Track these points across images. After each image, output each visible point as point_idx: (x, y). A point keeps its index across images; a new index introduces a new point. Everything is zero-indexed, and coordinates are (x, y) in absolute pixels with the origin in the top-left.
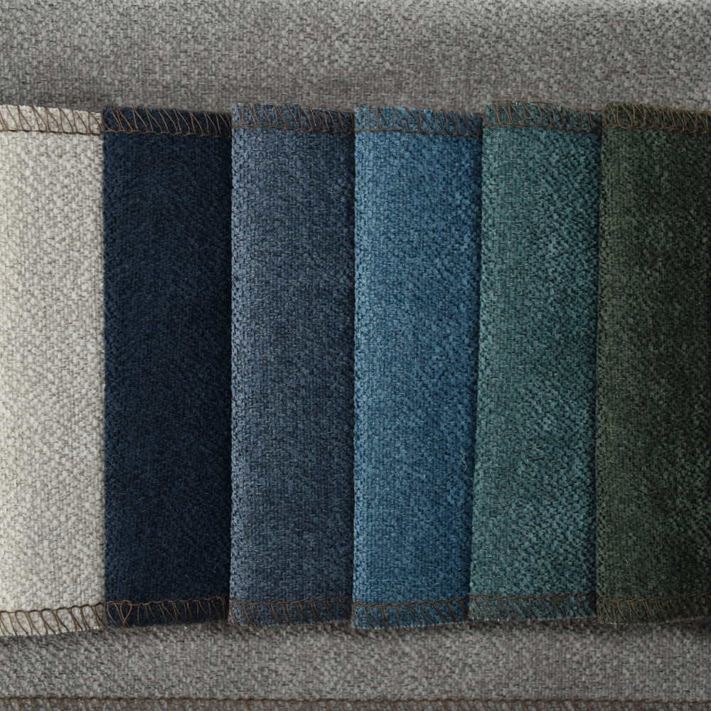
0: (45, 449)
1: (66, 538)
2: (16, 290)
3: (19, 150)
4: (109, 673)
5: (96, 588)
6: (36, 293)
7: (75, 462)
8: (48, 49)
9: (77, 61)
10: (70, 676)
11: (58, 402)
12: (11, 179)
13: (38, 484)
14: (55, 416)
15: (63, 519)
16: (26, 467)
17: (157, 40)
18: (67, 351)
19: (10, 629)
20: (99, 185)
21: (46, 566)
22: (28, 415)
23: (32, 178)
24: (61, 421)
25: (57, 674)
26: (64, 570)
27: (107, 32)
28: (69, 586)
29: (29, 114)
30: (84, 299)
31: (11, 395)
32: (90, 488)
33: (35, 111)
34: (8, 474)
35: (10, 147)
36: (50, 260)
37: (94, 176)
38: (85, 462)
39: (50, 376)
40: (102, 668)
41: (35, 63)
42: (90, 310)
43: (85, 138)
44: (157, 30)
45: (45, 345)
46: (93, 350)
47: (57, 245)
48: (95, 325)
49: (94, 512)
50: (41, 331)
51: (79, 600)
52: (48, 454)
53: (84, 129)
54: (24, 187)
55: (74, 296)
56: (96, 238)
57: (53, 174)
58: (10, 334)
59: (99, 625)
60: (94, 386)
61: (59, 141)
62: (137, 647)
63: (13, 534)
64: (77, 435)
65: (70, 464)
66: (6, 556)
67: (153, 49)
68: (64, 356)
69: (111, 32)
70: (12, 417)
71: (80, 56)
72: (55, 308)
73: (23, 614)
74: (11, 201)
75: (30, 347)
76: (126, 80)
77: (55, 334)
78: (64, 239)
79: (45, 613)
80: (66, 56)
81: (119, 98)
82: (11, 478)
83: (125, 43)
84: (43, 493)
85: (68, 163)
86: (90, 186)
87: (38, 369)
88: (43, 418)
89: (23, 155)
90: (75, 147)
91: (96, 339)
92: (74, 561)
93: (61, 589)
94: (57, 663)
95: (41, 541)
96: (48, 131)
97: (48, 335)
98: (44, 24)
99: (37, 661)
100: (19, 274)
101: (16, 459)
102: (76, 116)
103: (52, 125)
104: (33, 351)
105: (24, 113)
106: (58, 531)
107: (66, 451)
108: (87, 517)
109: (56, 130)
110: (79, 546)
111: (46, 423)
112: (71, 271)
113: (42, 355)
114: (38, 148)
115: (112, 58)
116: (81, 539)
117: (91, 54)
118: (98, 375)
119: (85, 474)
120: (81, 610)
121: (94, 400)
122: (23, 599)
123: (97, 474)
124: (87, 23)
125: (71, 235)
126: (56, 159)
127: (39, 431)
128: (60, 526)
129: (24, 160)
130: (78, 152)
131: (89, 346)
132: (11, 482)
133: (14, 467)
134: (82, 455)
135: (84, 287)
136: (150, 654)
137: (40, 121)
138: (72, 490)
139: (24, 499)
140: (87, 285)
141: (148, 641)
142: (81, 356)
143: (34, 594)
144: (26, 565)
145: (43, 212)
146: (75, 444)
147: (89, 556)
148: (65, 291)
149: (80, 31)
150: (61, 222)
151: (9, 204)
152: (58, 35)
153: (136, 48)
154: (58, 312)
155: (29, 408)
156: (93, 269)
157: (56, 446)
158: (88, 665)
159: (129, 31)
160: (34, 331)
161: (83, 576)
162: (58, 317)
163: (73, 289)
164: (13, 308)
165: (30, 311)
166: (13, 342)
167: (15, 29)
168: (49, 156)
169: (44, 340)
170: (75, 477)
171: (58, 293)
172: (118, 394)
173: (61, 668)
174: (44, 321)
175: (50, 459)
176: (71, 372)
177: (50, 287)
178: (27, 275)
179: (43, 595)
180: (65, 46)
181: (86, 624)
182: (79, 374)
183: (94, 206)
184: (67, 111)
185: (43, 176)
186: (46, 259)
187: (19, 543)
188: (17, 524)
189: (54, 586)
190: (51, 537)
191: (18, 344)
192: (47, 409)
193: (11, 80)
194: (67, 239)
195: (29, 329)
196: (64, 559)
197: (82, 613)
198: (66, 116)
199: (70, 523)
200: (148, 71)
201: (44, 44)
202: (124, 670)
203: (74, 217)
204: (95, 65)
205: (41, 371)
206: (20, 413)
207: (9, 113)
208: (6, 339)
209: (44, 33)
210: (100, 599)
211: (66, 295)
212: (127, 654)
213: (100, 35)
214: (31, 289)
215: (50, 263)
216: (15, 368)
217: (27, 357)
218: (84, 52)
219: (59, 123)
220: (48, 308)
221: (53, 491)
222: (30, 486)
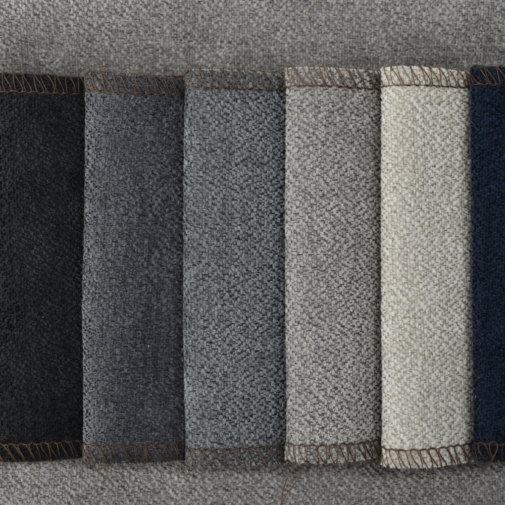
0: (431, 326)
1: (445, 394)
2: (410, 205)
3: (412, 99)
4: (458, 496)
5: (464, 432)
6: (424, 207)
7: (450, 336)
8: (416, 24)
9: (436, 33)
10: (430, 498)
11: (439, 290)
12: (407, 122)
13: (426, 353)
14: (438, 301)
15: (442, 379)
16: (418, 340)
17: (498, 16)
18: (444, 252)
19: (406, 463)
20: (464, 126)
21: (432, 415)
22: (419, 301)
23: (421, 120)
24: (441, 305)
25: (420, 496)
26: (444, 418)
27: (460, 11)
28: (446, 431)
29: (419, 72)
30: (454, 212)
31: (406, 285)
32: (460, 356)
33: (423, 70)
34: (404, 345)
35: (405, 97)
36: (433, 183)
37: (461, 119)
38: (456, 336)
39: (434, 271)
40: (453, 492)
41: (405, 35)
42: (459, 220)
43: (456, 90)
44: (498, 9)
45: (429, 247)
46: (461, 251)
47: (437, 172)
48: (462, 231)
49: (462, 374)
50: (427, 236)
51: (453, 441)
52: (433, 330)
53: (455, 84)
54: (415, 128)
55: (448, 210)
56: (462, 166)
57: (435, 117)
58: (406, 239)
59: (466, 460)
60: (461, 278)
61: (438, 92)
62: (479, 476)
63: (408, 391)
64: (452, 315)
65: (447, 338)
66: (403, 408)
67: (495, 23)
68: (443, 256)
69: (464, 11)
70: (408, 302)
71: (440, 29)
72: (436, 219)
73: (416, 452)
74: (406, 138)
75: (419, 249)
76: (473, 47)
77: (437, 238)
78: (441, 167)
79: (431, 451)
80: (429, 30)
81: (465, 61)
82: (406, 348)
83: (474, 19)
84: (429, 360)
85: (444, 110)
86: (458, 127)
87: (426, 265)
88: (429, 302)
89: (415, 104)
90: (448, 97)
91: (463, 242)
92: (450, 411)
93: (441, 433)
94: (419, 488)
95: (428, 396)
96: (431, 85)
97: (432, 239)
98: (413, 6)
99: (404, 486)
100: (412, 192)
101: (411, 334)
102: (450, 74)
103: (434, 80)
104: (422, 252)
105: (415, 71)
106: (439, 389)
107: (445, 327)
108: (458, 377)
109: (437, 84)
110: (453, 400)
111: (432, 306)
112: (446, 191)
113: (428, 255)
114: (425, 98)
115: (463, 31)
116: (454, 394)
117: (448, 28)
118: (464, 270)
119: (457, 345)
120: (455, 449)
121: (462, 289)
122: (416, 441)
123: (464, 345)
124: (446, 4)
125: (446, 164)
126: (437, 106)
127: (427, 313)
128: (440, 385)
129: (415, 107)
130: (451, 101)
131: (459, 247)
132: (407, 352)
133: (409, 340)
134: (455, 330)
135: (454, 203)
136: (489, 482)
137: (426, 77)
138: (448, 357)
139: (417, 365)
140: (456, 201)
141: (486, 472)
142: (453, 255)
143: (424, 437)
144: (418, 414)
145: (428, 146)
146: (450, 323)
147: (459, 407)
148: (443, 206)
149: (440, 11)
150: (439, 154)
151: (405, 141)
152: (424, 14)
153: (482, 23)
154: (438, 222)
155: (420, 295)
156: (460, 190)
157: (438, 324)
158: (442, 490)
159: (477, 10)
160: (422, 237)
161: (456, 423)
162: (438, 226)
163: (447, 204)
164: (408, 219)
165: (419, 221)
166: (408, 245)
167: (392, 10)
168: (432, 104)
169: (429, 243)
170: (450, 348)
171: (438, 208)
172: (486, 284)
173: (422, 492)
174: (429, 228)
175: (434, 334)
176: (447, 267)
177: (432, 203)
178: (418, 194)
179: (430, 438)
180: (429, 23)
181: (458, 459)
182: (452, 269)
183: (461, 141)
184: (444, 70)
185: (428, 119)
186: (430, 182)
187: (413, 398)
188: (412, 384)
189: (436, 430)
190: (435, 393)
191: (411, 247)
192: (432, 295)
193: (386, 49)
194: (444, 166)
195: (418, 235)
196: (443, 410)
197: (455, 451)
198: (443, 74)
199: (447, 383)
200: (490, 40)
201: (413, 21)
202: (469, 494)
203: (448, 150)
204: (450, 36)
205: (428, 267)
206: (413, 299)
207: (405, 72)
208: (403, 243)
209: (413, 13)
210: (467, 440)
211: (443, 209)
212: (471, 482)
213: (455, 13)
214: (420, 204)
215: (432, 185)
216: (409, 265)
217: (417, 256)
218: (443, 27)
219: (439, 78)
220: (431, 219)
221: (437, 358)
222: (421, 354)
